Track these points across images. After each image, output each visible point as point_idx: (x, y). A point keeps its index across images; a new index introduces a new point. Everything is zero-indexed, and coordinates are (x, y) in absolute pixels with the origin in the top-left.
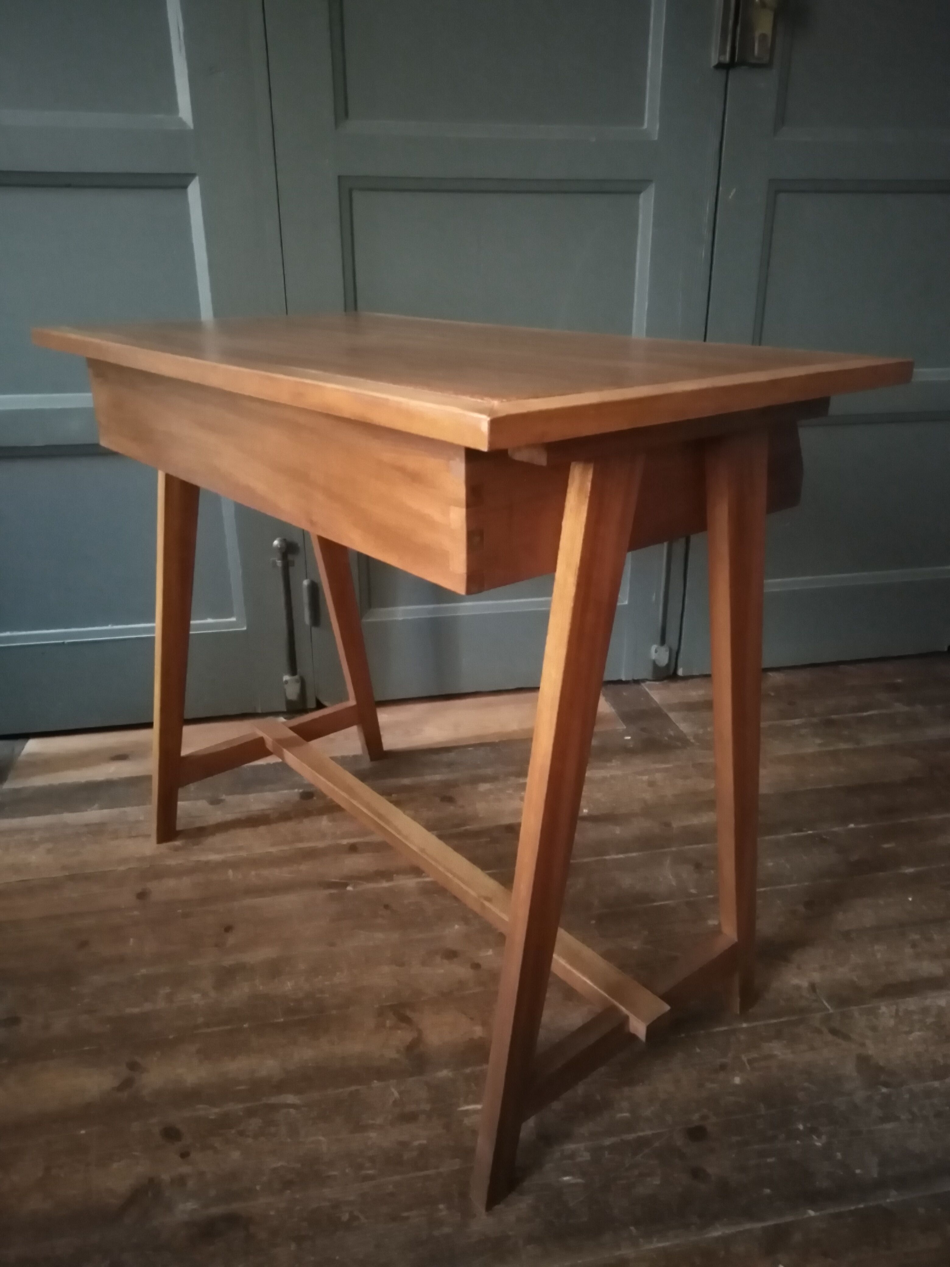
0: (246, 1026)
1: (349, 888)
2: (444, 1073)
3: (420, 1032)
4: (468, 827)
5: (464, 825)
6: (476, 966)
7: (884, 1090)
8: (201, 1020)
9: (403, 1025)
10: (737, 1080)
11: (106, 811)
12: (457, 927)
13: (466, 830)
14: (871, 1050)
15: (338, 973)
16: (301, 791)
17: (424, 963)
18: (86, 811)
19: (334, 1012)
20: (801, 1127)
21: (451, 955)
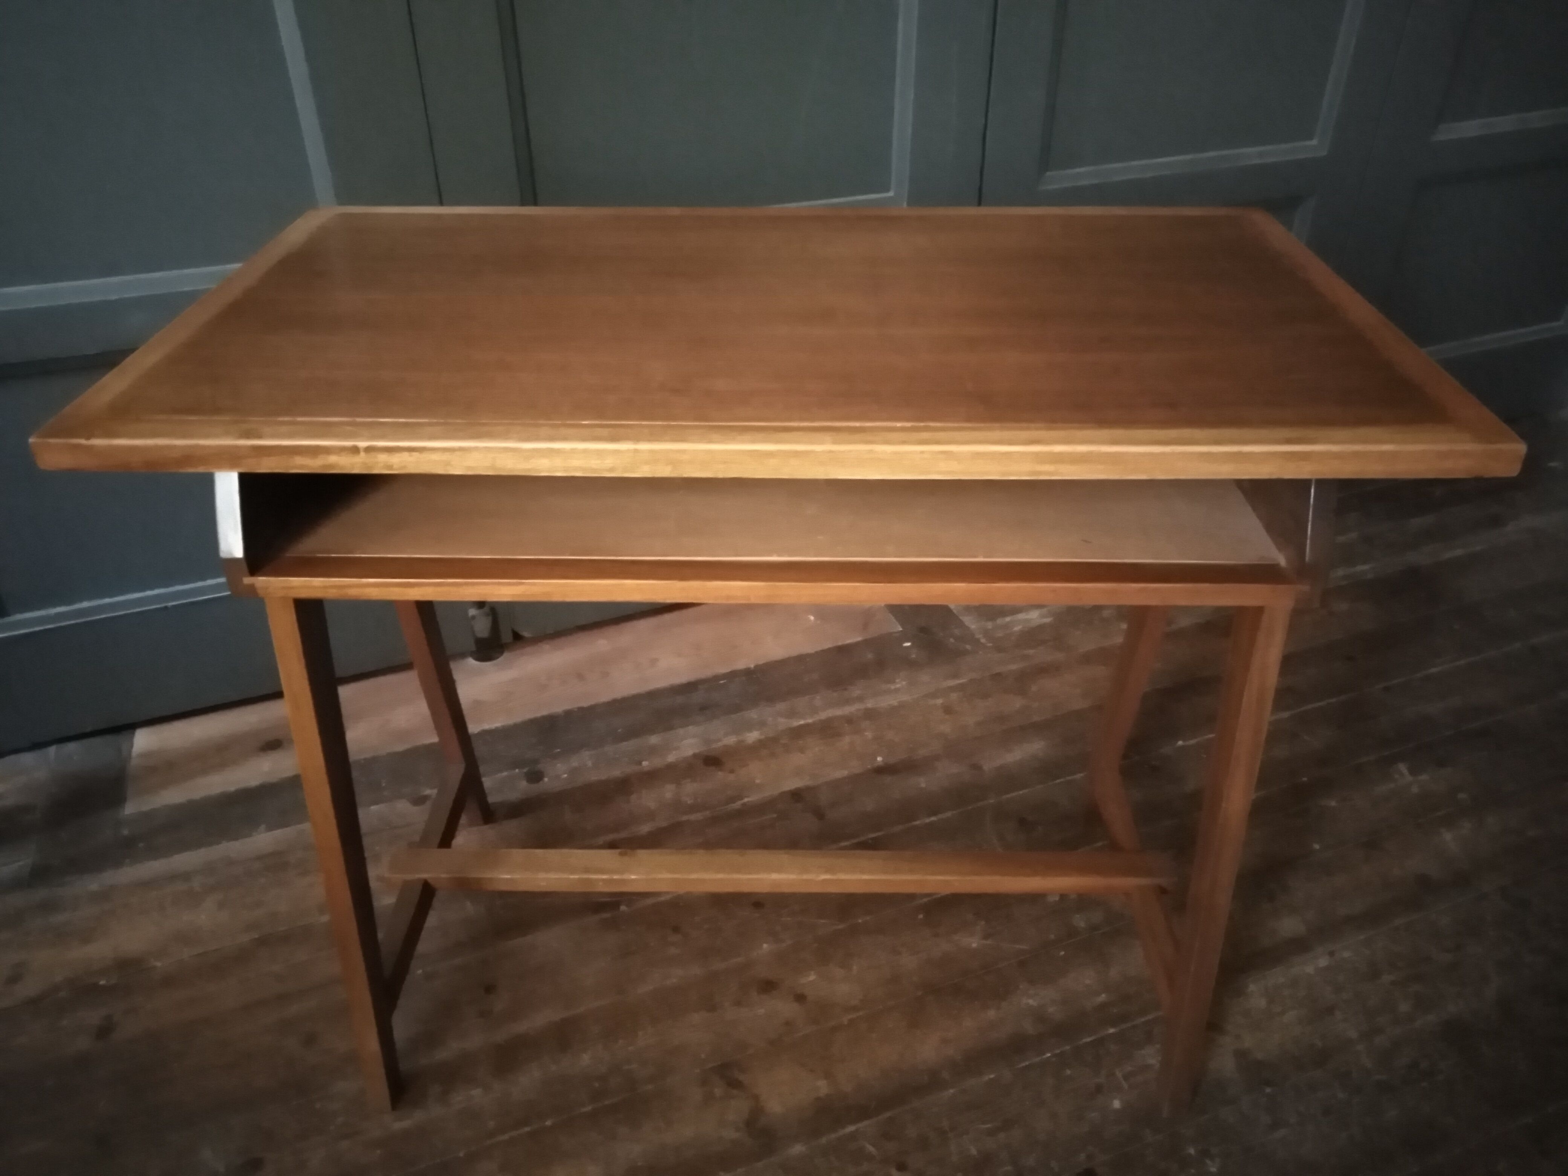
0: (548, 1123)
1: (623, 908)
2: (798, 1149)
3: (756, 1098)
4: (746, 800)
5: (740, 798)
6: (800, 998)
7: (1268, 1090)
8: (491, 1124)
9: (735, 1092)
10: (1117, 1104)
11: (278, 833)
12: (765, 946)
13: (744, 804)
14: (1248, 1041)
15: (640, 1033)
16: (525, 770)
17: (738, 1003)
18: (250, 836)
19: (650, 1087)
20: (1192, 1151)
21: (768, 986)
